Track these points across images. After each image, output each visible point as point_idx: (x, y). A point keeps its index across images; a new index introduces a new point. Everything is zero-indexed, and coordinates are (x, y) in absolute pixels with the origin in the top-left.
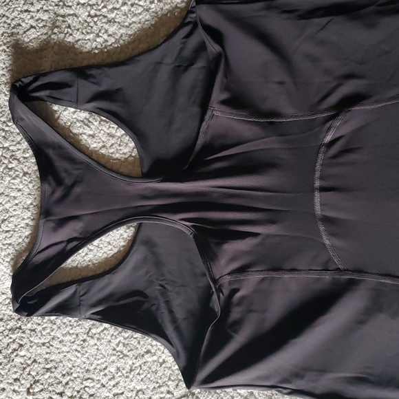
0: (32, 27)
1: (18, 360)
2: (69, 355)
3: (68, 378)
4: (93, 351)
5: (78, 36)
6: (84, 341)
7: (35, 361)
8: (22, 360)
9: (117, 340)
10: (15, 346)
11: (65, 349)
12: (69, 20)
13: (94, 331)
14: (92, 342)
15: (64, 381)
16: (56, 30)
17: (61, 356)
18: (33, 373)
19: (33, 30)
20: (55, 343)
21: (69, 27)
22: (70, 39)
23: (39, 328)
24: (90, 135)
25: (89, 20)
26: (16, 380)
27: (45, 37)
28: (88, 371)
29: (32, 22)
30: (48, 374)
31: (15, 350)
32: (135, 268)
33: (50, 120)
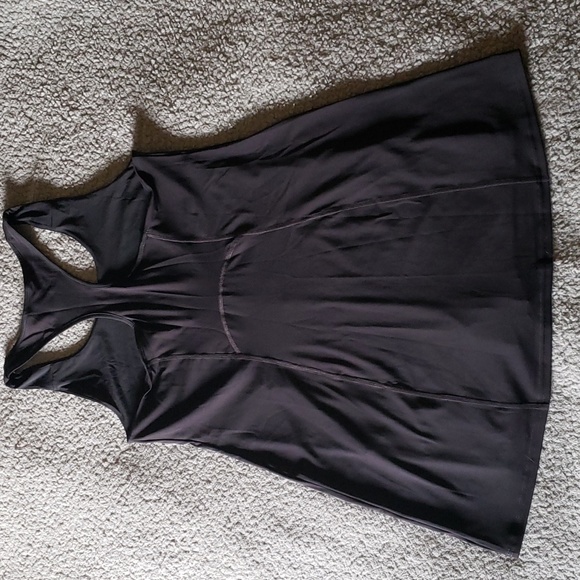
0: (20, 168)
1: (9, 423)
2: (45, 419)
3: (45, 436)
4: (63, 415)
5: (53, 175)
6: (57, 408)
7: (21, 424)
8: (12, 423)
9: (80, 408)
10: (6, 412)
11: (43, 414)
12: (47, 163)
13: (63, 400)
14: (62, 409)
15: (42, 439)
16: (37, 171)
17: (40, 419)
18: (20, 433)
19: (20, 170)
20: (36, 410)
21: (47, 168)
22: (47, 178)
23: (25, 398)
24: (61, 251)
25: (61, 163)
26: (7, 438)
27: (29, 176)
28: (59, 431)
29: (20, 164)
30: (31, 433)
31: (7, 415)
32: (93, 353)
33: (33, 239)
